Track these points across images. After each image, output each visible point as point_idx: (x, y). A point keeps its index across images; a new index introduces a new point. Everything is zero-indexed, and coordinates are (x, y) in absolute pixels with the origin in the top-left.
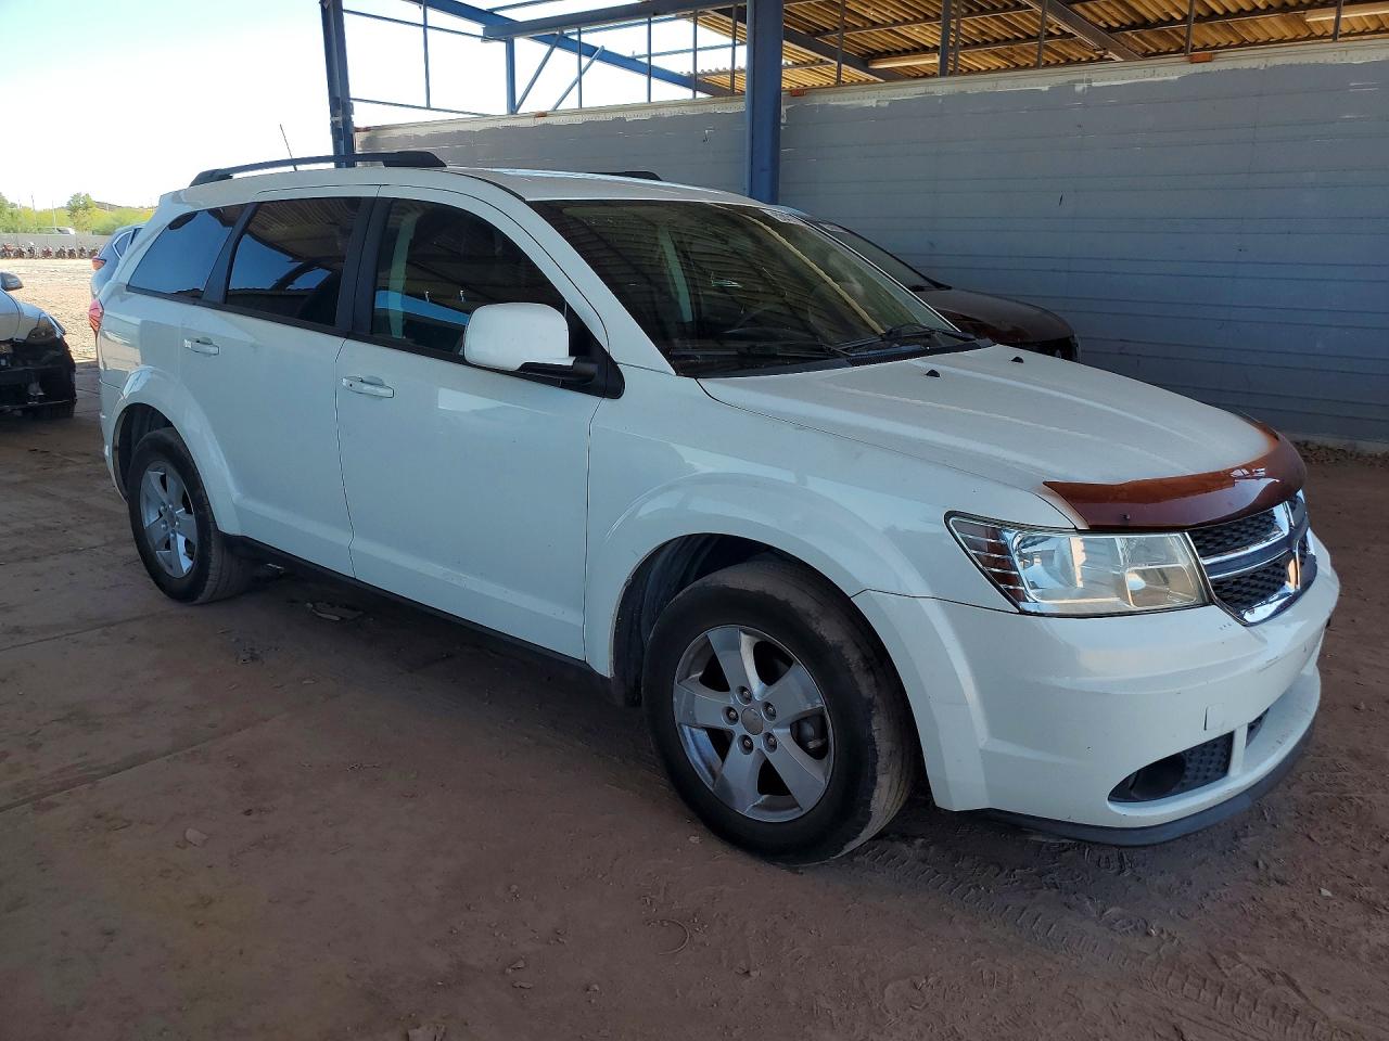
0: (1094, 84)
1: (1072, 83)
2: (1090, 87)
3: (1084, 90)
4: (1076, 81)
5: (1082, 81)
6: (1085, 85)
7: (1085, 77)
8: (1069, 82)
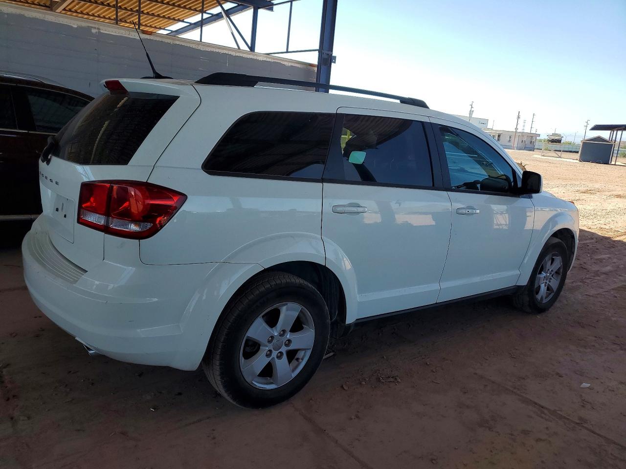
0: (101, 31)
1: (90, 28)
2: (100, 33)
3: (96, 32)
4: (92, 27)
5: (95, 28)
6: (97, 31)
7: (97, 26)
8: (88, 26)
